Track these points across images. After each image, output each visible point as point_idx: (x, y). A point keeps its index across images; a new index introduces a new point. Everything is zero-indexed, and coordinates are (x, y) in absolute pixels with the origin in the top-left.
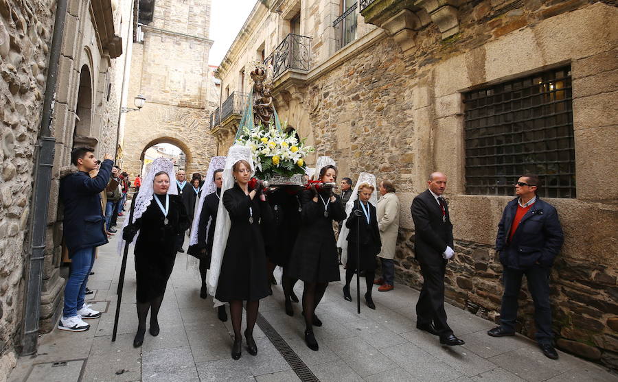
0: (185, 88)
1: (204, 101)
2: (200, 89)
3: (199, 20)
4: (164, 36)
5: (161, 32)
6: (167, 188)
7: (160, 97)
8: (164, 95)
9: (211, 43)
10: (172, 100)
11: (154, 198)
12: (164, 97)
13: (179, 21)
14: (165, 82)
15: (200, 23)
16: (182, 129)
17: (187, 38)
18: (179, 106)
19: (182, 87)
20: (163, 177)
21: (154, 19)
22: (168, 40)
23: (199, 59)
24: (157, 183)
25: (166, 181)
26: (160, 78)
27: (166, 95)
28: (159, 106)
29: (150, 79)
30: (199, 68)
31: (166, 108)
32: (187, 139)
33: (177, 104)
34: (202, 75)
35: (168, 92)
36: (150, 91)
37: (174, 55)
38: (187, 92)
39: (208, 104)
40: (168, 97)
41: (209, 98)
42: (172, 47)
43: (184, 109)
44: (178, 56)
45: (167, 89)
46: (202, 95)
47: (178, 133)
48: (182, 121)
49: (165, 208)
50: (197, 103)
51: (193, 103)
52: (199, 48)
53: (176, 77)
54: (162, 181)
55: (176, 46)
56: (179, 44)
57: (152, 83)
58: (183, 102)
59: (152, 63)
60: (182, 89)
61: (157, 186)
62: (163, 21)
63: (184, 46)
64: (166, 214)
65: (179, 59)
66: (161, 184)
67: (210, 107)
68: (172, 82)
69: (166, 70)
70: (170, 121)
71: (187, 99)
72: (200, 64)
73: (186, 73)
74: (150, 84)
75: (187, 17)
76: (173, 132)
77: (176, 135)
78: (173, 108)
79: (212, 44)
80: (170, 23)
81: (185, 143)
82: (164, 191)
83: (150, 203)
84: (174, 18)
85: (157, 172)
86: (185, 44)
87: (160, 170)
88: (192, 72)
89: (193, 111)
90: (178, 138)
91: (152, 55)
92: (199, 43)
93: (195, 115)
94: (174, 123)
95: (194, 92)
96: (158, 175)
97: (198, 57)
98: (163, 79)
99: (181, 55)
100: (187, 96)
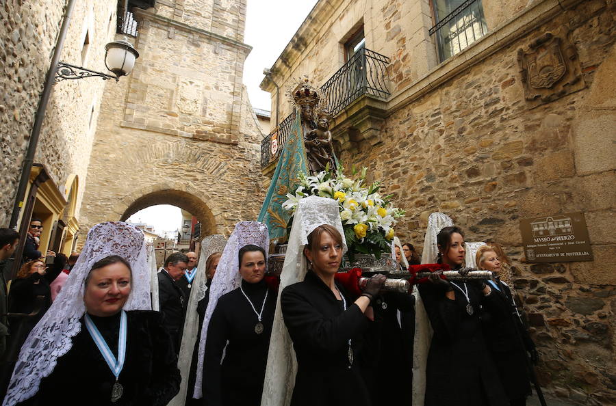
0: (204, 111)
1: (236, 132)
2: (230, 115)
3: (230, 18)
4: (172, 30)
5: (168, 23)
6: (124, 297)
7: (161, 123)
8: (168, 120)
9: (247, 50)
10: (182, 129)
11: (84, 328)
12: (168, 122)
13: (198, 14)
14: (171, 99)
15: (230, 22)
16: (199, 176)
17: (211, 38)
18: (194, 139)
19: (200, 108)
20: (115, 269)
21: (156, 4)
22: (179, 37)
23: (229, 71)
24: (95, 288)
25: (122, 282)
26: (162, 92)
27: (172, 120)
28: (160, 137)
29: (144, 92)
30: (228, 84)
31: (171, 142)
32: (206, 194)
33: (190, 135)
34: (233, 93)
35: (176, 116)
36: (143, 112)
37: (189, 59)
38: (208, 118)
39: (242, 139)
40: (175, 124)
41: (244, 129)
42: (184, 47)
43: (202, 145)
44: (195, 62)
45: (175, 110)
46: (233, 123)
47: (191, 184)
48: (200, 163)
49: (116, 354)
50: (225, 136)
51: (218, 135)
52: (229, 55)
53: (190, 92)
54: (110, 281)
55: (193, 48)
56: (197, 46)
57: (148, 99)
58: (202, 133)
59: (149, 67)
60: (199, 113)
61: (94, 295)
62: (171, 10)
63: (205, 50)
64: (117, 371)
65: (196, 66)
66: (106, 290)
67: (247, 143)
68: (183, 99)
69: (174, 81)
70: (177, 163)
71: (209, 128)
72: (230, 77)
73: (207, 88)
74: (143, 99)
75: (211, 9)
76: (182, 182)
77: (188, 186)
78: (183, 142)
79: (250, 51)
80: (184, 14)
81: (204, 199)
82: (115, 307)
83: (68, 346)
84: (190, 8)
85: (99, 257)
86: (206, 47)
87: (108, 251)
88: (217, 88)
89: (217, 147)
90: (191, 191)
91: (150, 56)
92: (228, 47)
93: (221, 155)
94: (185, 166)
95: (220, 118)
96: (99, 265)
97: (226, 68)
98: (169, 95)
99: (200, 62)
100: (209, 123)
